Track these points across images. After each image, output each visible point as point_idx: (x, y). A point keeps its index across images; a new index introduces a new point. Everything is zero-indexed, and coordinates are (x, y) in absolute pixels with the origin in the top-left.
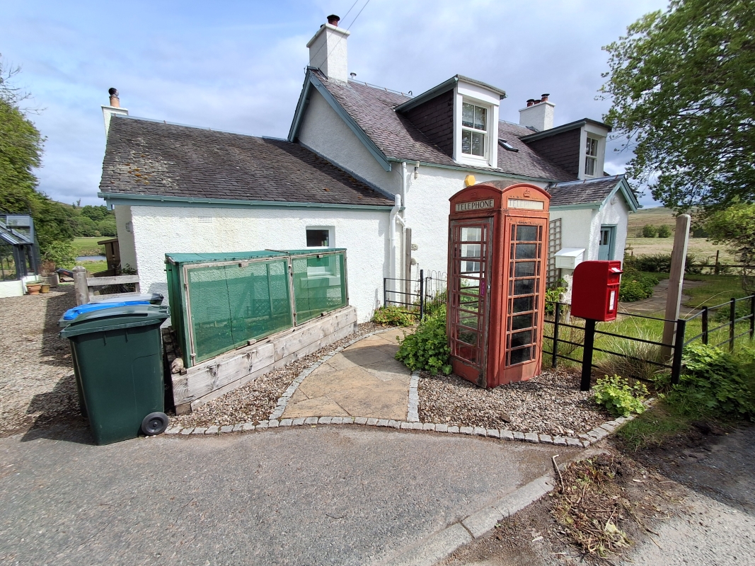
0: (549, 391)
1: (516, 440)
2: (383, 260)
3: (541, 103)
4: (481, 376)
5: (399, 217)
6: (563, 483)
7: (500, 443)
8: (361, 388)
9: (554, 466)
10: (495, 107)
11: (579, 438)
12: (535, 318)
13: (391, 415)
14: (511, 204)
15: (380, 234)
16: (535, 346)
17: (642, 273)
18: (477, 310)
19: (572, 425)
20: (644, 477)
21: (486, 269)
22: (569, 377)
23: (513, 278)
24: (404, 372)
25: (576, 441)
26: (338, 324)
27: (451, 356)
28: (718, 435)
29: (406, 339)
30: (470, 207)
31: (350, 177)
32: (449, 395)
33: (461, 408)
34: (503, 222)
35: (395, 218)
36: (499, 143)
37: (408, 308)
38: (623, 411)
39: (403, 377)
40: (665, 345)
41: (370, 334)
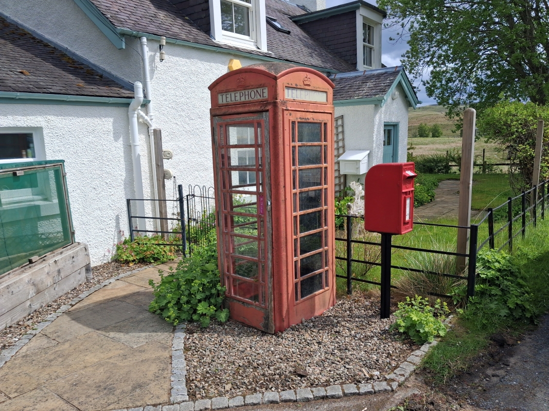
0: (347, 325)
1: (317, 398)
2: (124, 174)
4: (267, 318)
5: (142, 113)
7: (297, 407)
8: (100, 365)
11: (386, 380)
12: (326, 237)
13: (146, 399)
14: (289, 95)
15: (116, 138)
16: (327, 271)
17: (423, 176)
18: (256, 233)
19: (376, 365)
21: (263, 180)
22: (367, 303)
23: (297, 190)
24: (163, 330)
25: (384, 385)
26: (59, 271)
27: (227, 298)
28: (513, 345)
29: (163, 283)
30: (238, 98)
31: (64, 55)
32: (227, 351)
33: (245, 367)
34: (280, 118)
35: (136, 115)
36: (267, 21)
37: (166, 238)
38: (427, 336)
39: (162, 336)
40: (460, 255)
41: (112, 280)
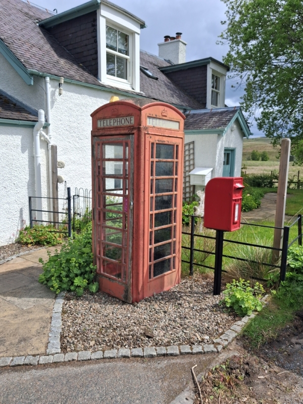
0: (188, 299)
1: (159, 355)
2: (28, 177)
3: (175, 40)
4: (127, 291)
5: (43, 133)
6: (201, 396)
7: (143, 362)
9: (193, 378)
10: (136, 35)
11: (213, 343)
12: (174, 231)
13: (28, 350)
14: (150, 123)
15: (23, 151)
16: (174, 257)
17: (253, 189)
18: (121, 225)
19: (206, 331)
20: (266, 372)
21: (129, 186)
22: (204, 283)
23: (154, 195)
24: (48, 297)
25: (211, 348)
27: (97, 274)
29: (50, 261)
30: (112, 124)
32: (94, 315)
33: (107, 328)
34: (143, 140)
35: (39, 134)
36: (141, 69)
37: (57, 227)
38: (247, 311)
39: (46, 301)
40: (275, 249)
41: (14, 257)
